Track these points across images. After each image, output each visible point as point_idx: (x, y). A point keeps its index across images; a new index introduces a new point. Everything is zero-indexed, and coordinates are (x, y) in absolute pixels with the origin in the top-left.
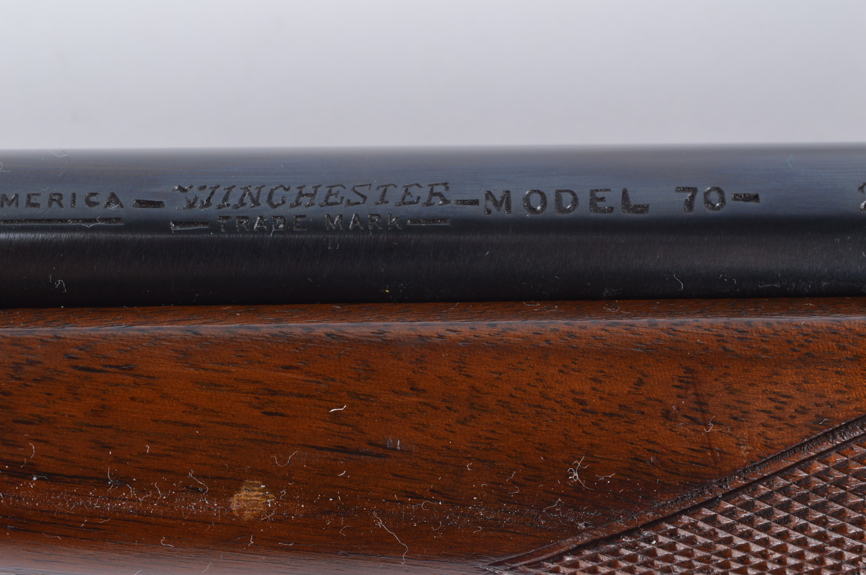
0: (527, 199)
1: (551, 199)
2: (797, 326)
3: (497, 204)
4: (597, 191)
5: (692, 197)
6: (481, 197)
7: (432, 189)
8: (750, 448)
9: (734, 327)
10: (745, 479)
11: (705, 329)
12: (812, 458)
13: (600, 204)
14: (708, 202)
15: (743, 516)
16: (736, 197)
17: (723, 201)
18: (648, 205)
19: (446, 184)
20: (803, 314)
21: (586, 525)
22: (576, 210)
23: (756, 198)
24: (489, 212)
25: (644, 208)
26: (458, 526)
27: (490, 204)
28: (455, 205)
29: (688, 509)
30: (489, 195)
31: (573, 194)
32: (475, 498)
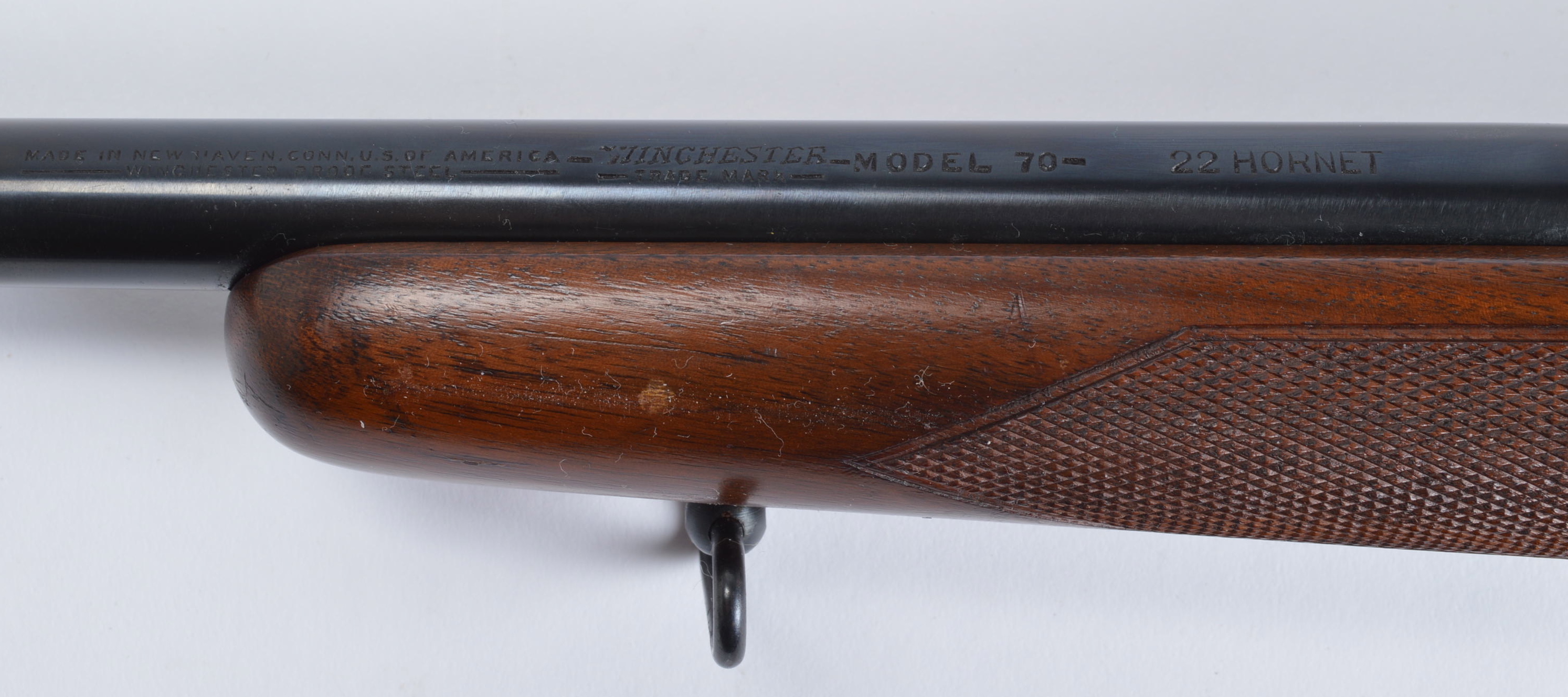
0: (890, 160)
1: (910, 160)
2: (1109, 263)
3: (865, 164)
4: (948, 154)
5: (1029, 161)
6: (852, 158)
7: (812, 151)
8: (1067, 362)
9: (1056, 263)
10: (1064, 389)
11: (1032, 265)
12: (1121, 372)
13: (950, 165)
14: (1041, 165)
15: (1063, 421)
16: (1066, 161)
17: (1054, 164)
18: (991, 166)
19: (824, 147)
20: (1116, 255)
21: (931, 425)
22: (931, 170)
23: (1083, 161)
24: (858, 170)
25: (988, 169)
26: (825, 424)
27: (859, 164)
28: (830, 164)
29: (1017, 414)
30: (859, 157)
31: (930, 157)
32: (838, 399)
